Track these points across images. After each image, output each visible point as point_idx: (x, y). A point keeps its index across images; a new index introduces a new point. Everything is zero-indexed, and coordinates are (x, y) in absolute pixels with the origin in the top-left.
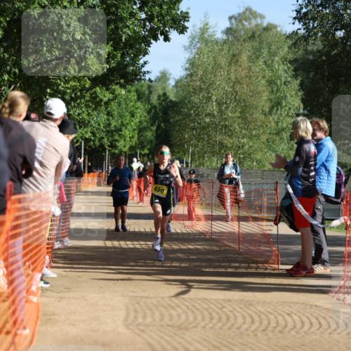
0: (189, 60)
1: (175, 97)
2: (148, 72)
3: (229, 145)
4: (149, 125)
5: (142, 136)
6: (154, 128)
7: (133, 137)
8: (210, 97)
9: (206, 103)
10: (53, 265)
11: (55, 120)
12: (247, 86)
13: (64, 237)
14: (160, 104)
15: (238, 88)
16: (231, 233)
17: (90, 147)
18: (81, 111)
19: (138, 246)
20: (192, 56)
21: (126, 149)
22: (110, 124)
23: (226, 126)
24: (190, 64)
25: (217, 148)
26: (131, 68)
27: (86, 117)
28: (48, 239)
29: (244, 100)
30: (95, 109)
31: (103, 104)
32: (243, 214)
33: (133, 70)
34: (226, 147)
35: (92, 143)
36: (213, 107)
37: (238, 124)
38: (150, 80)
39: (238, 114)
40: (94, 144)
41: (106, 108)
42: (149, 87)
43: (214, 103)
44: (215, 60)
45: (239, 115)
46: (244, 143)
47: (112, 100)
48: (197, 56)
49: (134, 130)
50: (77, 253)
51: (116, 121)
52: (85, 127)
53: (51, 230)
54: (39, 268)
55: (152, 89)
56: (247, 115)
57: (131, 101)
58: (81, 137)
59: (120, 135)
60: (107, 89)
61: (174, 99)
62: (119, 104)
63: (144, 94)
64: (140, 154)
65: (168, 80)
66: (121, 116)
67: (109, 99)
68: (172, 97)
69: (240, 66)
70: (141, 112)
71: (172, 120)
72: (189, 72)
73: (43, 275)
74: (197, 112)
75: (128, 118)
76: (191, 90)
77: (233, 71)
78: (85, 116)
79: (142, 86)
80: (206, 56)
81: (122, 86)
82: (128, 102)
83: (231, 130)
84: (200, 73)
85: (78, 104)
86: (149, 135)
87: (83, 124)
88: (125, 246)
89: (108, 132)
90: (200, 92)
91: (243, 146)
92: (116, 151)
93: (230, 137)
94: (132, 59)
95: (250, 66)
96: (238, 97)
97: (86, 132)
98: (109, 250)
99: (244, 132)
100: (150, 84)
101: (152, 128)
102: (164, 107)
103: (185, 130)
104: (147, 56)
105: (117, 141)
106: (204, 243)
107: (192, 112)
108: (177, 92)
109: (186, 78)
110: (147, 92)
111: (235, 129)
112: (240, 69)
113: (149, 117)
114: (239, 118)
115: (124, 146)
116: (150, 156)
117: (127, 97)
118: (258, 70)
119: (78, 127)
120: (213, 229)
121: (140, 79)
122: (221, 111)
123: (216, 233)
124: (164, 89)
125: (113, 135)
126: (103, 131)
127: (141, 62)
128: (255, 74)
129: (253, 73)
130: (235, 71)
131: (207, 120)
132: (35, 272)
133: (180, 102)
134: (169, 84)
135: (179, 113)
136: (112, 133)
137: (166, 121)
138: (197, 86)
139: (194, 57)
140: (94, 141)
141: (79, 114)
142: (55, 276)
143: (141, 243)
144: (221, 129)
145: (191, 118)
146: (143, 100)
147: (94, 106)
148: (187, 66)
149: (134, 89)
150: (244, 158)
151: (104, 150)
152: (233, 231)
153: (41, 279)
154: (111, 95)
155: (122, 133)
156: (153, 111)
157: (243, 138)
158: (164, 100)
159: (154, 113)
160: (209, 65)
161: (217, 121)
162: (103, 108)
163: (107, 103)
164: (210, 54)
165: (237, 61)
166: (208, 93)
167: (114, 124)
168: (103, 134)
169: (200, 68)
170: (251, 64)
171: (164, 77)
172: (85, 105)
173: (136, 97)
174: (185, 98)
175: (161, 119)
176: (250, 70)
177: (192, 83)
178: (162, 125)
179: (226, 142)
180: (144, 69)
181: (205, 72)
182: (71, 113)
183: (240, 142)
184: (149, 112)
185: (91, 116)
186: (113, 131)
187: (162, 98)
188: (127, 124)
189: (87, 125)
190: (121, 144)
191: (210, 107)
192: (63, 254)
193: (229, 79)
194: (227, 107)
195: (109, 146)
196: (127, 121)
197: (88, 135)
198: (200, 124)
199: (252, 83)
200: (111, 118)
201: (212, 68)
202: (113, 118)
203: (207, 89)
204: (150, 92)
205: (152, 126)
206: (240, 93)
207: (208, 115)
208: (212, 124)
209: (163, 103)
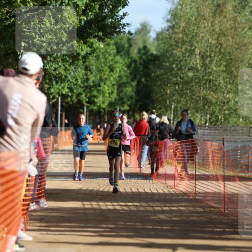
0: (170, 11)
1: (156, 50)
2: (128, 24)
3: (214, 101)
4: (129, 80)
5: (122, 91)
6: (134, 84)
7: (112, 93)
8: (194, 50)
9: (189, 56)
10: (29, 228)
11: (31, 76)
12: (233, 37)
13: (40, 198)
14: (140, 58)
15: (222, 40)
16: (215, 193)
17: (67, 103)
18: (57, 66)
19: (118, 208)
20: (174, 7)
21: (104, 106)
22: (88, 79)
23: (210, 81)
24: (172, 15)
25: (201, 103)
26: (110, 20)
27: (63, 72)
28: (24, 200)
29: (229, 53)
30: (72, 64)
31: (80, 58)
32: (229, 173)
33: (112, 23)
34: (211, 102)
35: (69, 99)
36: (196, 61)
37: (224, 79)
38: (129, 32)
39: (222, 68)
40: (72, 101)
41: (84, 62)
42: (129, 40)
43: (198, 57)
44: (198, 11)
45: (225, 69)
46: (229, 98)
47: (90, 54)
48: (179, 7)
49: (113, 85)
50: (54, 214)
51: (95, 76)
52: (62, 82)
53: (27, 191)
54: (13, 231)
55: (132, 42)
56: (233, 69)
57: (110, 55)
58: (58, 93)
59: (98, 91)
60: (85, 43)
61: (155, 53)
62: (98, 58)
63: (123, 47)
64: (120, 110)
65: (149, 32)
66: (100, 71)
67: (87, 53)
68: (153, 50)
69: (225, 17)
70: (121, 67)
71: (153, 75)
72: (170, 24)
73: (18, 238)
74: (179, 66)
75: (107, 73)
76: (173, 43)
77: (217, 22)
78: (61, 70)
79: (121, 39)
80: (188, 7)
81: (101, 39)
82: (107, 56)
83: (215, 85)
84: (183, 24)
85: (55, 59)
86: (129, 90)
87: (60, 79)
88: (104, 207)
89: (86, 87)
90: (183, 44)
91: (228, 102)
92: (95, 108)
93: (215, 92)
94: (111, 11)
95: (235, 17)
96: (222, 50)
97: (63, 88)
98: (88, 211)
99: (229, 86)
100: (130, 37)
101: (132, 83)
102: (144, 61)
103: (167, 85)
104: (126, 7)
105: (95, 96)
106: (187, 204)
107: (174, 66)
108: (159, 45)
109: (168, 30)
110: (126, 45)
111: (220, 83)
112: (225, 20)
113: (128, 72)
114: (224, 71)
115: (103, 103)
116: (130, 113)
117: (106, 51)
118: (244, 21)
119: (54, 83)
120: (197, 190)
121: (120, 32)
122: (205, 65)
123: (199, 193)
124: (144, 41)
125: (91, 91)
126: (80, 87)
127: (121, 13)
128: (241, 25)
129: (239, 24)
130: (219, 22)
131: (191, 74)
132: (9, 236)
133: (161, 56)
134: (150, 37)
135: (160, 67)
136: (90, 89)
137: (147, 75)
138: (179, 39)
139: (177, 8)
140: (71, 97)
141: (55, 69)
142: (30, 239)
143: (121, 204)
144: (205, 84)
145: (173, 72)
146: (122, 53)
147: (71, 61)
148: (169, 17)
149: (112, 42)
150: (230, 114)
151: (82, 106)
152: (217, 191)
153: (16, 243)
154: (89, 49)
155: (101, 88)
156: (133, 65)
157: (228, 93)
158: (144, 54)
159: (134, 68)
160: (192, 16)
161: (200, 75)
162: (81, 62)
163: (85, 58)
164: (193, 4)
165: (222, 11)
166: (192, 46)
167: (92, 78)
168: (81, 90)
169: (183, 19)
170: (236, 15)
171: (144, 29)
172: (62, 60)
173: (115, 51)
174: (167, 51)
175: (141, 73)
176: (235, 20)
177: (174, 36)
178: (143, 80)
179: (210, 97)
180: (123, 21)
181: (188, 23)
182: (47, 67)
183: (225, 98)
184: (129, 67)
185: (68, 70)
186: (91, 87)
187: (143, 52)
188: (106, 79)
189: (64, 80)
190: (99, 100)
191: (193, 61)
192: (38, 215)
193: (213, 30)
194: (211, 61)
195: (87, 102)
196: (106, 76)
197: (65, 91)
198: (182, 78)
199: (237, 35)
200: (89, 73)
201: (196, 20)
202: (92, 73)
203: (190, 41)
204: (130, 46)
205: (132, 80)
206: (224, 46)
207: (191, 69)
208: (196, 79)
209: (144, 57)
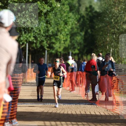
1: (99, 8)
4: (79, 31)
5: (73, 39)
6: (83, 33)
7: (66, 40)
9: (123, 13)
14: (87, 14)
17: (33, 48)
21: (61, 50)
22: (48, 30)
31: (43, 14)
35: (34, 45)
40: (36, 46)
41: (46, 18)
42: (79, 1)
47: (50, 11)
49: (67, 35)
52: (29, 33)
55: (81, 3)
57: (64, 12)
58: (26, 41)
59: (56, 39)
60: (46, 3)
61: (98, 10)
64: (72, 53)
66: (57, 24)
67: (48, 11)
71: (97, 27)
74: (116, 20)
75: (63, 25)
76: (112, 3)
81: (58, 1)
82: (62, 13)
89: (47, 36)
90: (119, 4)
92: (54, 52)
97: (30, 37)
101: (81, 33)
102: (90, 17)
105: (54, 43)
107: (113, 20)
108: (101, 5)
110: (77, 5)
113: (78, 24)
115: (60, 48)
116: (80, 55)
117: (62, 9)
119: (23, 33)
124: (90, 2)
125: (50, 39)
126: (43, 36)
131: (125, 27)
133: (103, 13)
135: (102, 21)
137: (92, 27)
140: (36, 43)
143: (73, 123)
145: (112, 25)
146: (74, 11)
149: (67, 2)
151: (44, 50)
154: (49, 8)
155: (58, 37)
156: (82, 20)
158: (90, 11)
159: (82, 22)
162: (43, 17)
163: (46, 14)
167: (51, 30)
168: (43, 38)
173: (68, 9)
174: (107, 10)
175: (88, 26)
178: (89, 31)
184: (78, 21)
186: (50, 36)
187: (89, 10)
188: (62, 30)
189: (31, 31)
190: (57, 46)
195: (48, 47)
196: (62, 28)
197: (32, 39)
198: (118, 30)
200: (49, 26)
202: (51, 26)
204: (80, 5)
209: (90, 13)
